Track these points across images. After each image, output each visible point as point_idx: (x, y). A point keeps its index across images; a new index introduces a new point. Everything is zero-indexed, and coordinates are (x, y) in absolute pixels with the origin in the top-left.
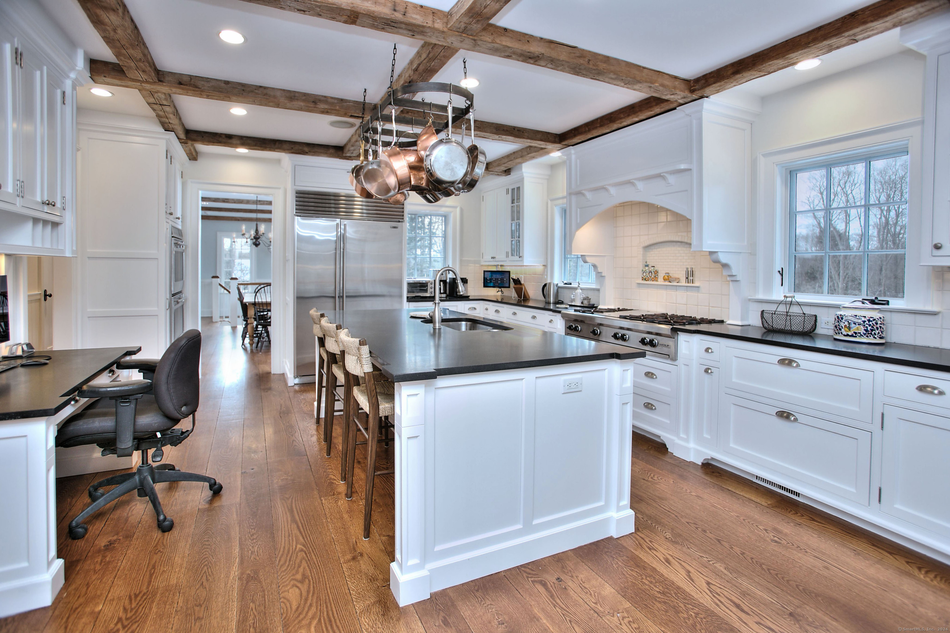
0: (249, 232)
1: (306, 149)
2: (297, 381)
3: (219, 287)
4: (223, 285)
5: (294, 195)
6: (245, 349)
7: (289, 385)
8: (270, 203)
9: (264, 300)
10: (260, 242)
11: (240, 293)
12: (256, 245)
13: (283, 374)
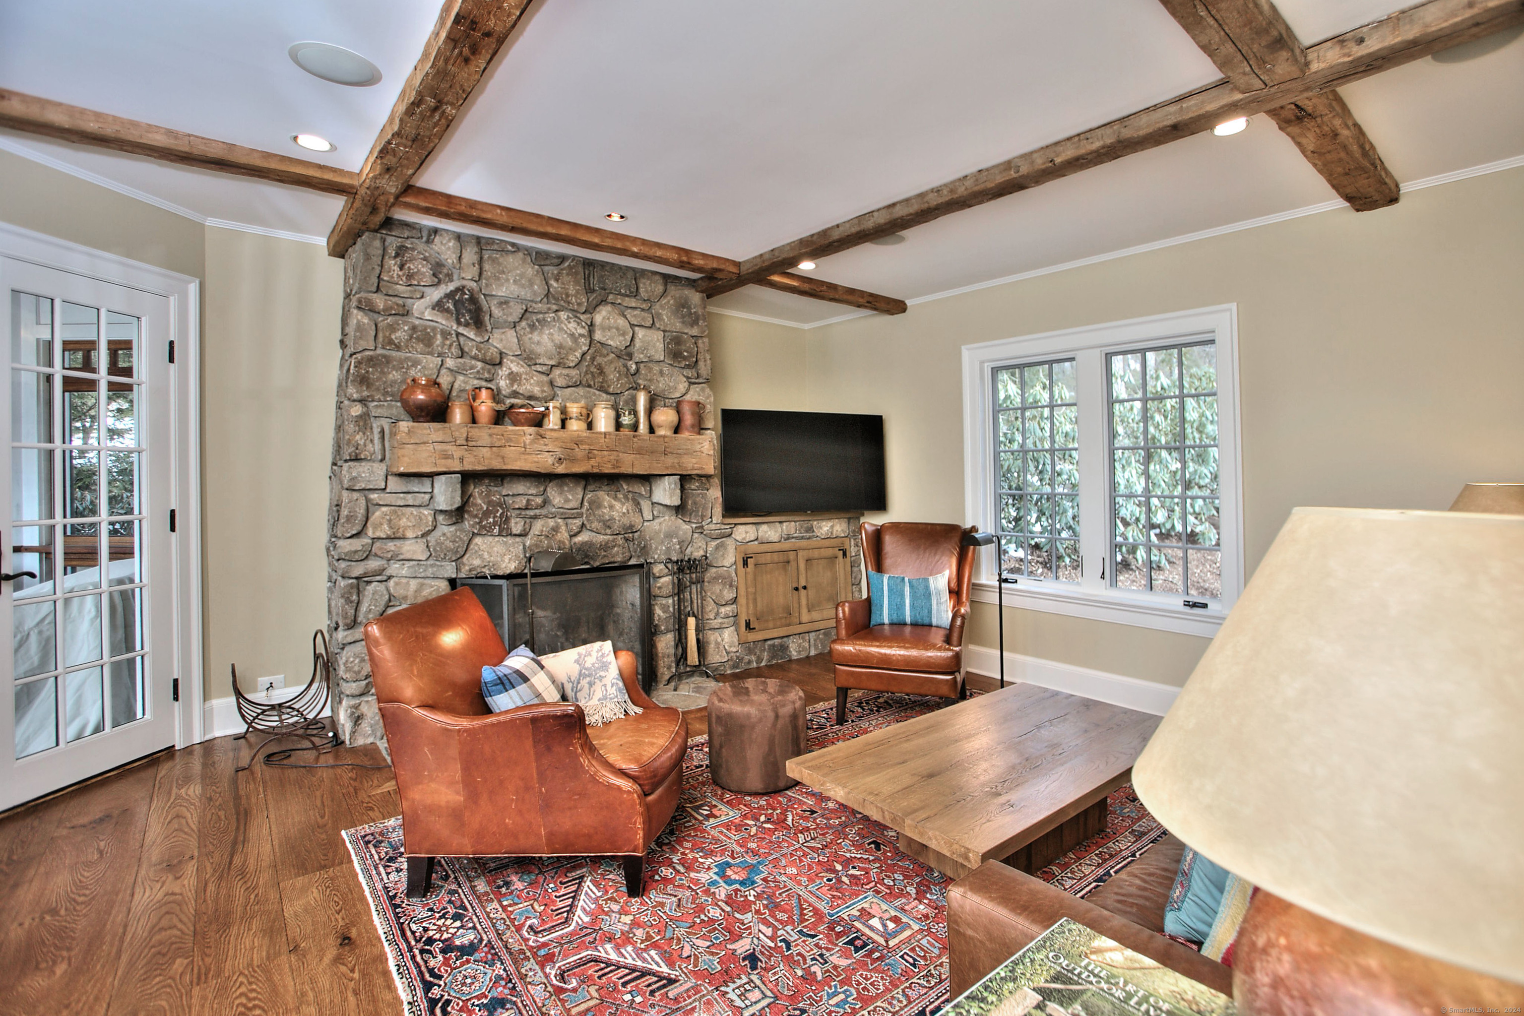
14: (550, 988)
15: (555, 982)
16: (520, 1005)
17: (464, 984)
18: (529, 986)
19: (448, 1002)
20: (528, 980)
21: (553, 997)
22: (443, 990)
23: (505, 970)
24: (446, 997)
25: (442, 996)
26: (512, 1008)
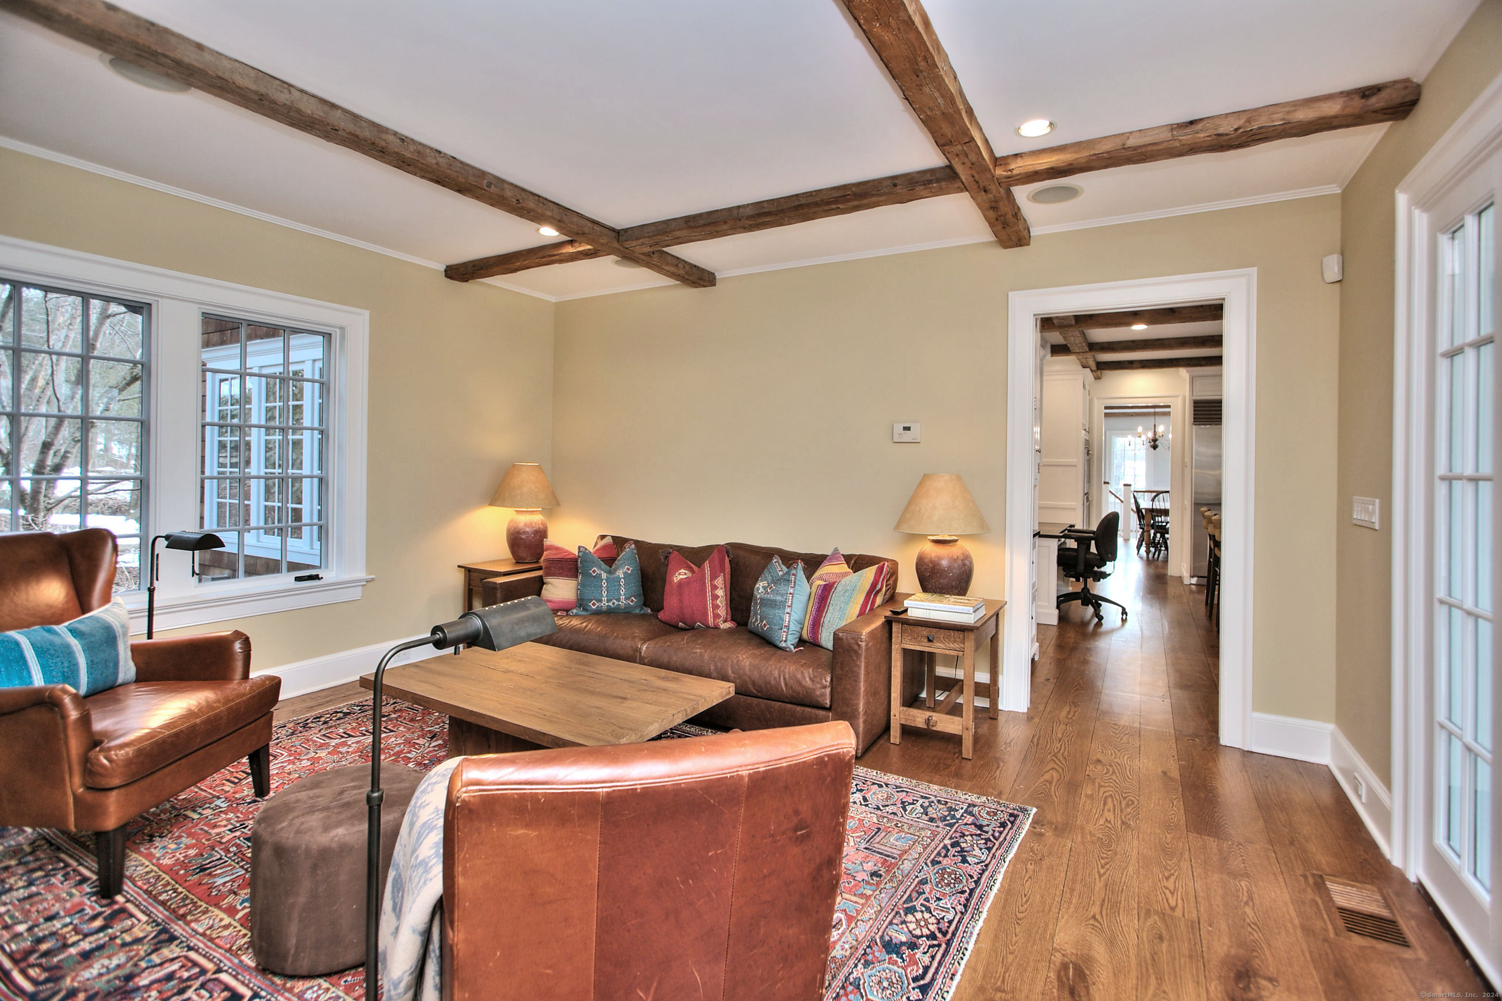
0: (1146, 434)
1: (1203, 362)
2: (1194, 581)
3: (1110, 494)
4: (1114, 492)
5: (1192, 404)
6: (1141, 558)
7: (1185, 583)
8: (1169, 407)
9: (1163, 507)
10: (1159, 444)
11: (1136, 502)
12: (1155, 447)
13: (1180, 577)
14: (853, 925)
15: (844, 926)
16: (880, 933)
17: (891, 984)
18: (860, 939)
19: (915, 979)
20: (854, 943)
21: (859, 918)
22: (909, 992)
23: (856, 966)
24: (913, 985)
25: (913, 989)
26: (887, 934)
